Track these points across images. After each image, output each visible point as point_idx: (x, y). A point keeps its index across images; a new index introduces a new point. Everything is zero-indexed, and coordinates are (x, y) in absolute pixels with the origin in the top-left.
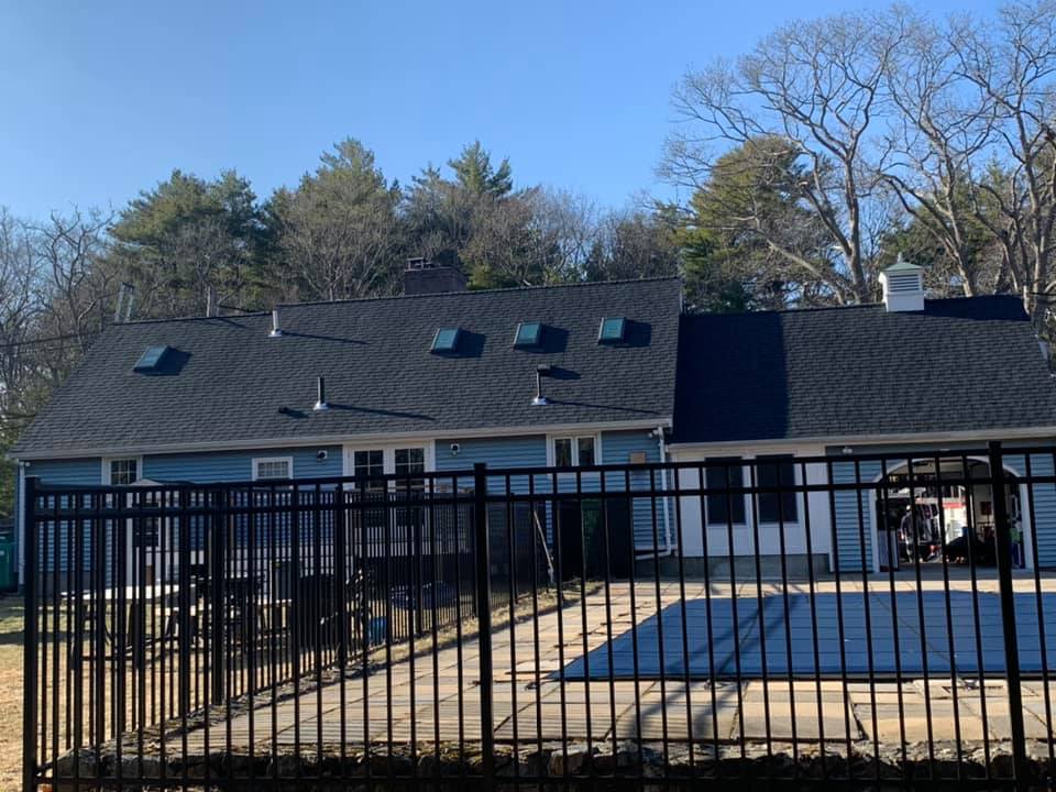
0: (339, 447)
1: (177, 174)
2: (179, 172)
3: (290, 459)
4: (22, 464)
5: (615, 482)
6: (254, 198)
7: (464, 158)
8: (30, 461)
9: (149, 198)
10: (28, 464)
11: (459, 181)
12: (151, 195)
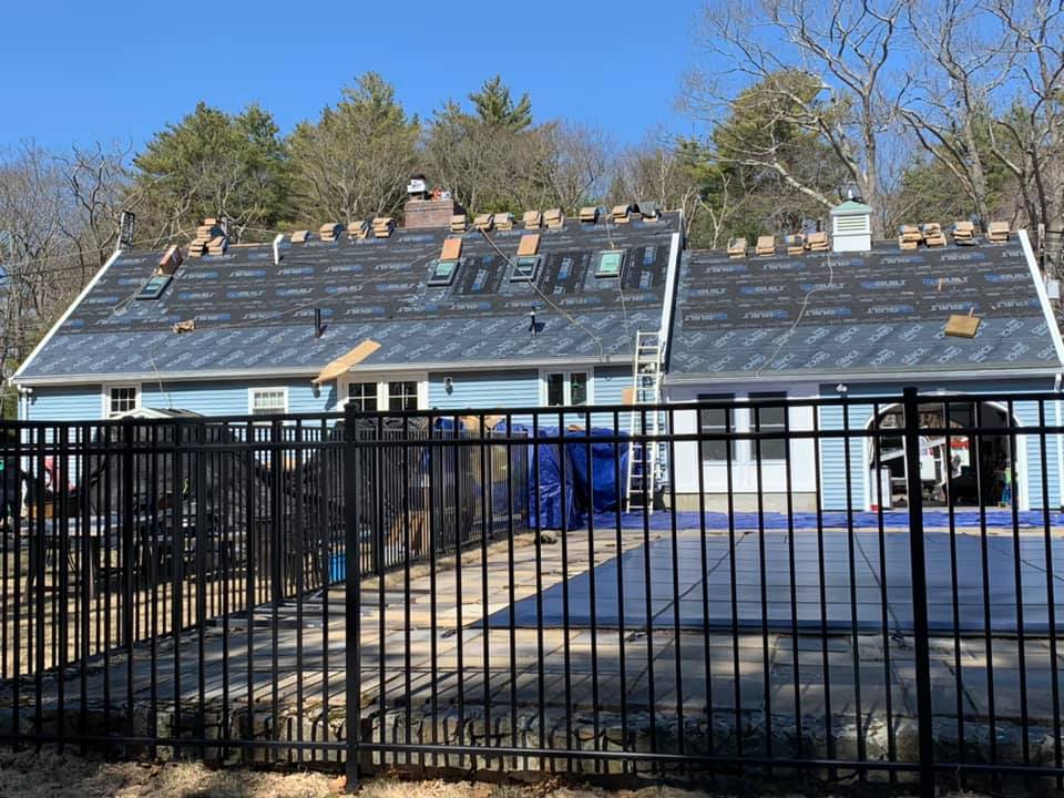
1: (201, 106)
2: (203, 104)
3: (286, 390)
4: (24, 390)
5: (602, 422)
6: (278, 130)
7: (485, 92)
8: (32, 387)
9: (175, 130)
10: (30, 390)
11: (479, 115)
12: (177, 126)
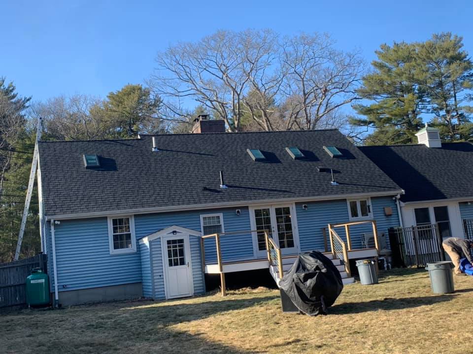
0: (247, 207)
3: (221, 215)
8: (61, 220)
